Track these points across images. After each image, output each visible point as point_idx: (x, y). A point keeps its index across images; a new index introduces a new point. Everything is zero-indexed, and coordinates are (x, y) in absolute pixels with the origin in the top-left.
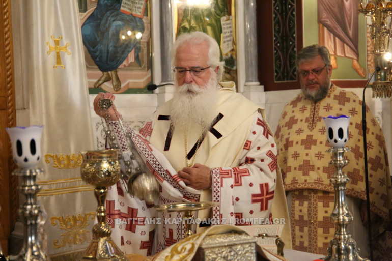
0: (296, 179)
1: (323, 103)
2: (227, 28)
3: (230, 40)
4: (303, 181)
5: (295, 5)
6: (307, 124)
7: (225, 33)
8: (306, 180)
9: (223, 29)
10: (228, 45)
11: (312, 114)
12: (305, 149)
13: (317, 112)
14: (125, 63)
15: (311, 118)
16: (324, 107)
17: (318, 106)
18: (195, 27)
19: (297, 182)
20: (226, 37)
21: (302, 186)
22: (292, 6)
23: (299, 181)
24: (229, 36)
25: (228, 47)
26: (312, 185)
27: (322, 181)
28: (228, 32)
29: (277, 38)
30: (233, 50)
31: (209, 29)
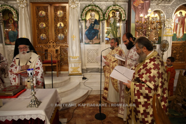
14: (94, 38)
18: (111, 31)
28: (119, 32)
30: (120, 36)
31: (114, 31)
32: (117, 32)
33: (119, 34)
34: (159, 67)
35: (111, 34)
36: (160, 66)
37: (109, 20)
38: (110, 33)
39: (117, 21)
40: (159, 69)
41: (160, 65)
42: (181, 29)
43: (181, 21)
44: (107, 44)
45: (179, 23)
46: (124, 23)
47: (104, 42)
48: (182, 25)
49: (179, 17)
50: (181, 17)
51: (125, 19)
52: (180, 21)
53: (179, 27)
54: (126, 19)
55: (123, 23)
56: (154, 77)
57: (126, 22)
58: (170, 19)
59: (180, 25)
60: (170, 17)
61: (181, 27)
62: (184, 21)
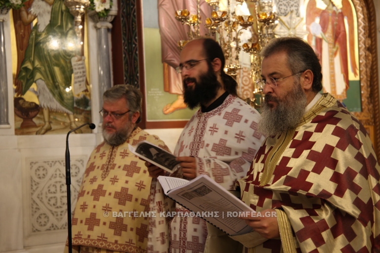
0: (81, 233)
1: (120, 149)
2: (79, 69)
3: (83, 81)
4: (86, 237)
5: (137, 44)
6: (101, 172)
7: (77, 73)
8: (89, 236)
9: (74, 70)
10: (80, 85)
11: (108, 161)
12: (94, 200)
13: (113, 158)
15: (106, 165)
16: (121, 153)
17: (115, 152)
18: (40, 68)
19: (81, 238)
20: (78, 77)
21: (84, 242)
22: (136, 45)
23: (83, 237)
24: (81, 77)
25: (80, 88)
26: (95, 243)
27: (107, 238)
28: (80, 73)
29: (127, 78)
30: (86, 90)
31: (57, 70)
32: (72, 71)
33: (83, 84)
34: (356, 136)
35: (42, 83)
36: (359, 136)
37: (28, 13)
38: (38, 76)
39: (78, 13)
40: (358, 145)
41: (358, 132)
42: (337, 60)
43: (333, 28)
44: (22, 134)
45: (327, 35)
46: (103, 30)
47: (8, 123)
48: (337, 45)
49: (324, 11)
50: (330, 12)
51: (106, 11)
52: (327, 28)
53: (330, 52)
54: (114, 11)
55: (97, 29)
56: (350, 173)
57: (112, 23)
58: (294, 15)
59: (329, 43)
60: (293, 8)
61: (335, 54)
62: (342, 29)
